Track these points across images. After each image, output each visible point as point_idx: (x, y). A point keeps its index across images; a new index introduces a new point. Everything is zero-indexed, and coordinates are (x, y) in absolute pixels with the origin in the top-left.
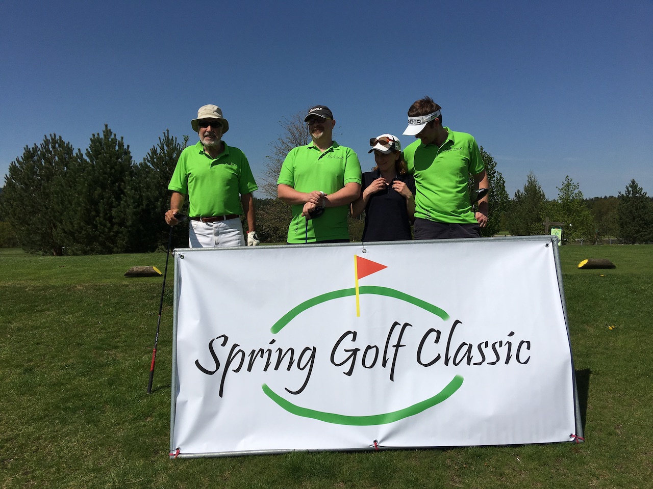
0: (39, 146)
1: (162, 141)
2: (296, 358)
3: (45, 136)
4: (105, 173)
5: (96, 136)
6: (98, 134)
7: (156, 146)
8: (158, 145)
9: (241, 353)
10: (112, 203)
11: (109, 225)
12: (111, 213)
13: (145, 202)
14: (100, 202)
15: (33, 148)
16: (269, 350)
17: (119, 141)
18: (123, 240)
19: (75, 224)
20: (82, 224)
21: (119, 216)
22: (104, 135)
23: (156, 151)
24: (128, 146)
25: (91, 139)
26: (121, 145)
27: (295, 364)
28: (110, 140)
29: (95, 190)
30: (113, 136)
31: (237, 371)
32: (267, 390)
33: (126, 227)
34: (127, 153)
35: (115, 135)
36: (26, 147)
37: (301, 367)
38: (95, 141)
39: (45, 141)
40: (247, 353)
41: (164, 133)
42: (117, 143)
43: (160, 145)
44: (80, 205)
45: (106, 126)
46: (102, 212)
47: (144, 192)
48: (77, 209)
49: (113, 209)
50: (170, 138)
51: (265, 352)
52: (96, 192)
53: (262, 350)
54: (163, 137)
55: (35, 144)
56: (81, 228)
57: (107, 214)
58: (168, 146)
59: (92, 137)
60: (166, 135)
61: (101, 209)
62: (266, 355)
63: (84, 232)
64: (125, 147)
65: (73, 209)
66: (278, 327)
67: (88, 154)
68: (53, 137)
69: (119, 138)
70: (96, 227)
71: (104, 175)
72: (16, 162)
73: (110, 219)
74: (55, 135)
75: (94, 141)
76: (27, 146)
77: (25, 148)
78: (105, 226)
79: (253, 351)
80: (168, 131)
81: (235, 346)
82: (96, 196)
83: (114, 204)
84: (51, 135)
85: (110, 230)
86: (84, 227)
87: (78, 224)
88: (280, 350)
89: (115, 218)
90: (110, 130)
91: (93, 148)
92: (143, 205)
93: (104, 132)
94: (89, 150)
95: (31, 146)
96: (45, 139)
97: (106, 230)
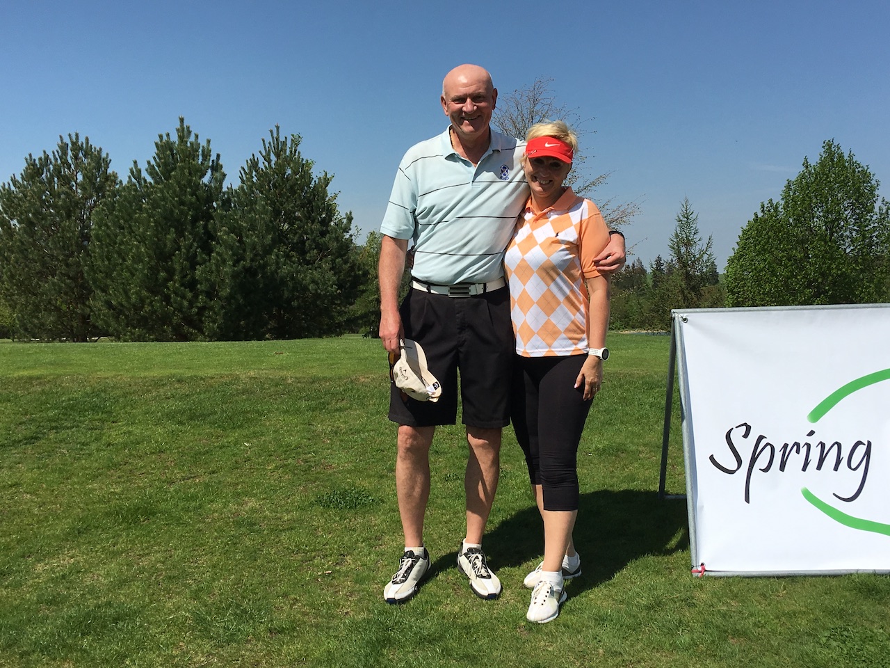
0: (51, 156)
1: (267, 145)
2: (845, 454)
3: (61, 137)
4: (182, 203)
5: (165, 138)
6: (168, 135)
7: (258, 155)
8: (260, 152)
9: (769, 447)
10: (195, 255)
11: (189, 295)
12: (194, 274)
13: (249, 255)
14: (174, 255)
15: (40, 159)
16: (806, 444)
17: (203, 147)
18: (214, 322)
19: (133, 294)
20: (144, 293)
21: (207, 280)
22: (179, 137)
23: (257, 163)
24: (218, 156)
25: (156, 144)
26: (206, 154)
27: (844, 463)
28: (189, 145)
29: (166, 234)
30: (192, 139)
31: (766, 470)
32: (808, 495)
33: (219, 298)
34: (216, 167)
35: (197, 136)
36: (28, 157)
37: (853, 466)
38: (164, 148)
39: (61, 147)
40: (778, 448)
41: (271, 131)
42: (200, 150)
43: (264, 154)
44: (142, 261)
45: (182, 120)
46: (177, 273)
47: (247, 237)
48: (136, 266)
49: (198, 267)
50: (282, 139)
51: (801, 447)
52: (168, 236)
53: (797, 444)
54: (269, 139)
55: (45, 152)
56: (142, 300)
57: (185, 276)
58: (278, 156)
59: (158, 140)
60: (275, 135)
61: (177, 267)
62: (803, 451)
63: (147, 308)
64: (213, 157)
65: (127, 267)
66: (817, 414)
67: (151, 171)
68: (75, 140)
69: (203, 143)
70: (167, 298)
71: (182, 207)
72: (11, 184)
73: (192, 285)
74: (77, 135)
75: (162, 146)
76: (30, 155)
77: (26, 159)
78: (183, 297)
79: (786, 446)
80: (278, 128)
81: (761, 438)
82: (169, 244)
83: (198, 259)
84: (70, 135)
85: (191, 305)
86: (148, 298)
87: (136, 293)
88: (823, 445)
89: (201, 284)
90: (188, 128)
91: (160, 159)
92: (244, 259)
93: (178, 130)
94: (153, 162)
95: (37, 155)
96: (60, 143)
97: (186, 303)
